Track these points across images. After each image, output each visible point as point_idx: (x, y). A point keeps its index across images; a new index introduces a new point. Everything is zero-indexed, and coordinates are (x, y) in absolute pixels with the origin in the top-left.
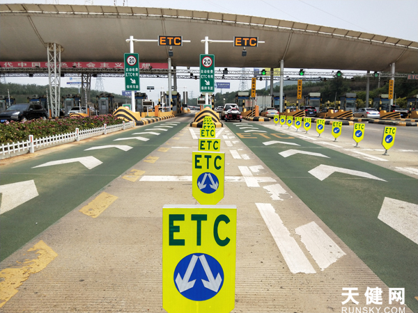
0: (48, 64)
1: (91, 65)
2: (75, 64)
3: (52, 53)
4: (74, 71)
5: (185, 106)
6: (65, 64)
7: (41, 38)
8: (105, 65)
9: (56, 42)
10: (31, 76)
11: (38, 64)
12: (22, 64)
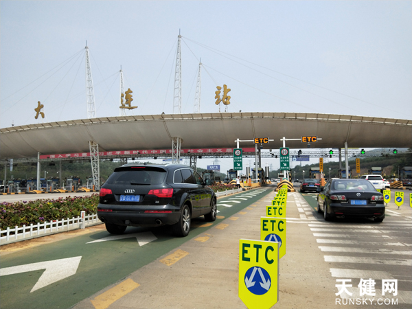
0: (173, 151)
1: (200, 151)
2: (189, 151)
3: (176, 144)
4: (186, 154)
5: (268, 178)
6: (183, 151)
7: (169, 134)
8: (210, 151)
9: (178, 136)
10: (155, 158)
11: (165, 151)
12: (154, 152)
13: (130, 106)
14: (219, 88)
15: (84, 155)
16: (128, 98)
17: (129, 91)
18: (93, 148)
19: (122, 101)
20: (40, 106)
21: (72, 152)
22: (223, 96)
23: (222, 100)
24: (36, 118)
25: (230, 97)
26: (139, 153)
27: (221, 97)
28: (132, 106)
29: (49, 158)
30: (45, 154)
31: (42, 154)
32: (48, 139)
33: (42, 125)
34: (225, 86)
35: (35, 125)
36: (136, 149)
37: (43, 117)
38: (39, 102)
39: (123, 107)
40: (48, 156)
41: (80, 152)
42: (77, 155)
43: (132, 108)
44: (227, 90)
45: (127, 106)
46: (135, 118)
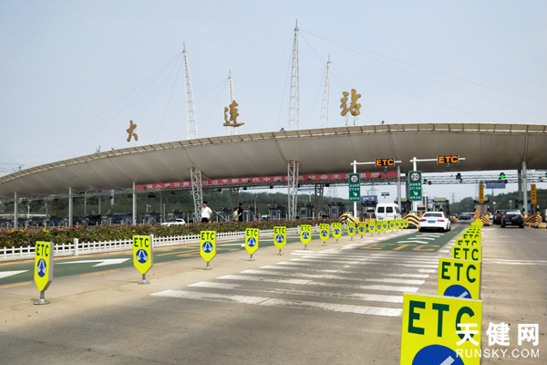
0: (288, 178)
1: (324, 177)
2: (310, 177)
3: (292, 168)
4: (309, 182)
6: (301, 177)
7: (283, 157)
8: (336, 176)
9: (295, 159)
10: (271, 188)
11: (280, 178)
12: (267, 179)
13: (235, 122)
14: (346, 94)
15: (186, 184)
16: (232, 113)
17: (234, 104)
18: (196, 176)
19: (226, 117)
20: (133, 127)
21: (172, 181)
22: (351, 105)
23: (350, 109)
24: (129, 140)
25: (360, 105)
26: (249, 181)
27: (349, 106)
28: (238, 122)
29: (145, 188)
30: (142, 183)
31: (138, 183)
32: (143, 166)
33: (135, 149)
34: (354, 91)
35: (126, 149)
36: (245, 177)
37: (136, 139)
38: (131, 122)
39: (227, 124)
40: (144, 186)
41: (181, 181)
42: (177, 185)
43: (238, 125)
44: (356, 96)
45: (232, 122)
46: (241, 138)
